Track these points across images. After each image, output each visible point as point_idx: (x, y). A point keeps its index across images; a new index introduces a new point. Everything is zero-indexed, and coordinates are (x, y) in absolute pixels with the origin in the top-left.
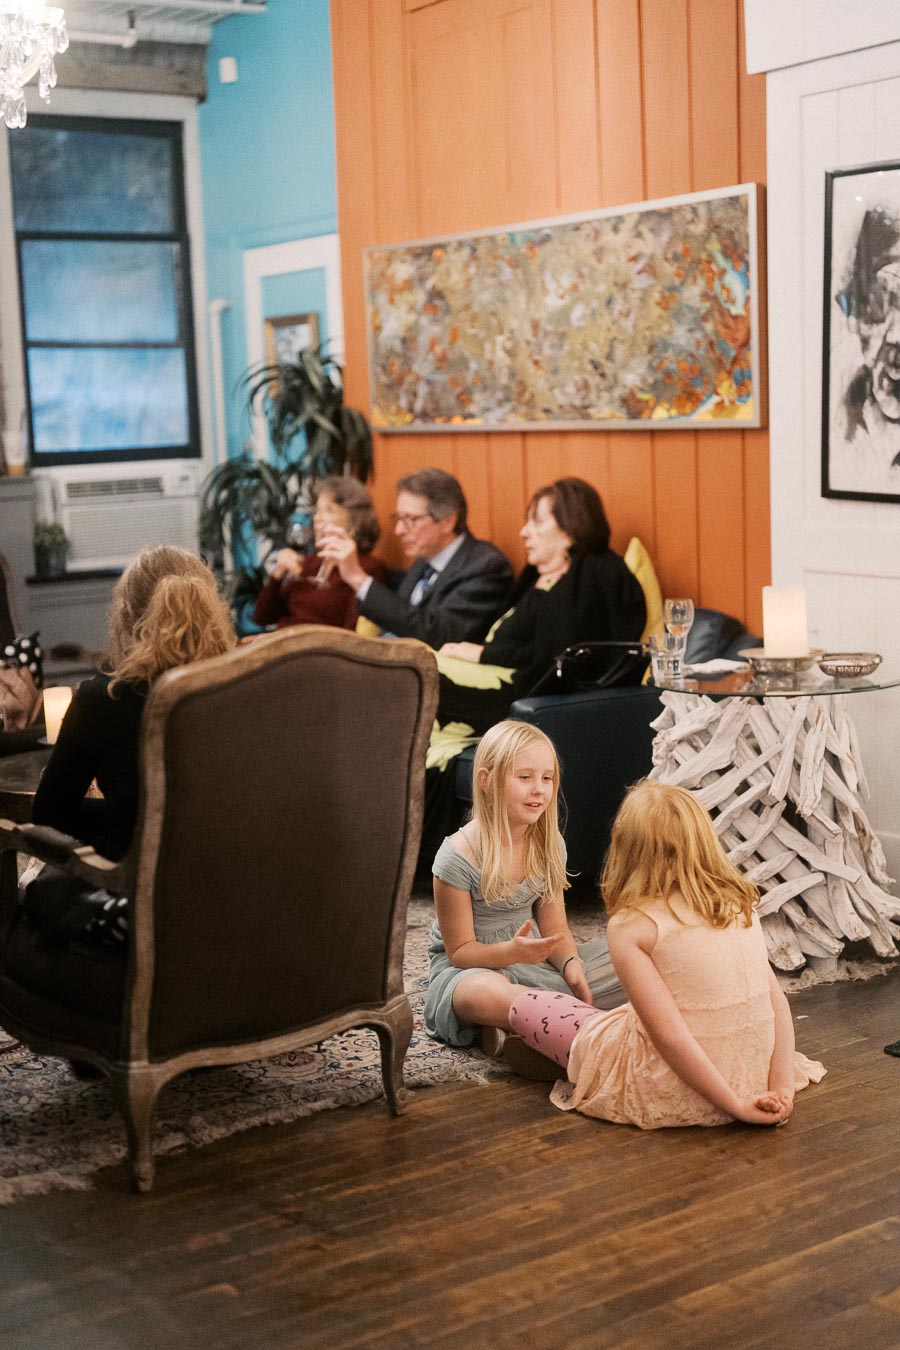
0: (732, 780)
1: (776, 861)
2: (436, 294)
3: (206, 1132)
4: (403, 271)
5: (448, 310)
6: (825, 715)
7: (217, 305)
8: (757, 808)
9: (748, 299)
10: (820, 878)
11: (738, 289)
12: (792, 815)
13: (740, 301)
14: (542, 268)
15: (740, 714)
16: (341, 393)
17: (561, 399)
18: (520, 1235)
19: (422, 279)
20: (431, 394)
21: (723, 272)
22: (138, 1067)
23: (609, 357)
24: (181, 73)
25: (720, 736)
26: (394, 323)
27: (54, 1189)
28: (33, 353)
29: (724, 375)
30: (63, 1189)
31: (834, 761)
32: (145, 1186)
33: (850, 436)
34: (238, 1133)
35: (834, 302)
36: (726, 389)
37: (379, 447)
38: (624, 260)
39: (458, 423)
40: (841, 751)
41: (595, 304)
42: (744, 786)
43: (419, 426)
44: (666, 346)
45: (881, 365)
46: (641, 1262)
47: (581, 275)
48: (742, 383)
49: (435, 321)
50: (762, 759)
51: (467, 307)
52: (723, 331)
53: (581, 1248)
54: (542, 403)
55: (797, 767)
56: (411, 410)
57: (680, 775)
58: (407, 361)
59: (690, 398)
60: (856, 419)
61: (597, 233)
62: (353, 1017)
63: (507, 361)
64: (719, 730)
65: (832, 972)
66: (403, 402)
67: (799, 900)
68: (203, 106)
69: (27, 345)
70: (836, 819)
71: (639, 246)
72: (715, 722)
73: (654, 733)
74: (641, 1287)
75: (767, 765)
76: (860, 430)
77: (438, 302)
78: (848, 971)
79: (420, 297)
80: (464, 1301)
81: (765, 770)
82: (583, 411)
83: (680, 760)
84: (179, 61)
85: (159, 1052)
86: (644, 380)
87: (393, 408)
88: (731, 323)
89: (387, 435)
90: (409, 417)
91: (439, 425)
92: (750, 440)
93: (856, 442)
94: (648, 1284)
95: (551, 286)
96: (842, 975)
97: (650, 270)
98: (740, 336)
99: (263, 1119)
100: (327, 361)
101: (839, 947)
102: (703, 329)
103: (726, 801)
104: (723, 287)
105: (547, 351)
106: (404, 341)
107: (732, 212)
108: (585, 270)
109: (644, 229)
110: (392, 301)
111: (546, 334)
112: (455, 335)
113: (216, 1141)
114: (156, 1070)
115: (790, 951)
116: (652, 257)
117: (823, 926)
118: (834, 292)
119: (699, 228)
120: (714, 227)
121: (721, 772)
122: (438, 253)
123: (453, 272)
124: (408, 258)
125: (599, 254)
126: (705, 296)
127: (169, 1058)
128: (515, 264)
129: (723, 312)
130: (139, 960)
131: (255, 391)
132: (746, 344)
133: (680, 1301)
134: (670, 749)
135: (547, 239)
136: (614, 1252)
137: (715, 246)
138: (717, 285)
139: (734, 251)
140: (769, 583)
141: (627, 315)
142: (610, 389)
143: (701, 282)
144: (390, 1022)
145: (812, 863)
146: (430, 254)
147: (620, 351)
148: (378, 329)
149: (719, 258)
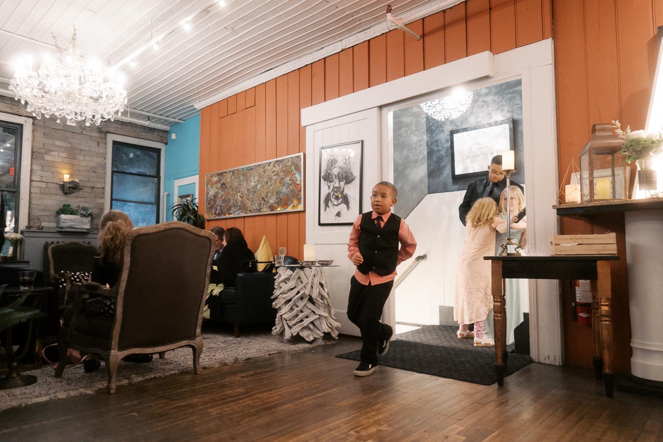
0: (295, 291)
1: (306, 312)
2: (223, 184)
3: (136, 379)
4: (215, 179)
5: (226, 187)
6: (319, 273)
7: (166, 193)
8: (302, 298)
9: (301, 180)
10: (318, 316)
11: (299, 178)
12: (311, 300)
13: (299, 180)
14: (250, 176)
15: (298, 273)
16: (197, 211)
17: (254, 208)
18: (231, 397)
19: (220, 181)
20: (221, 209)
21: (295, 174)
22: (114, 352)
23: (266, 196)
24: (161, 137)
25: (292, 279)
26: (212, 193)
27: (81, 395)
28: (114, 202)
29: (295, 198)
30: (84, 394)
31: (321, 285)
32: (112, 391)
33: (325, 210)
34: (146, 380)
35: (322, 178)
36: (295, 202)
37: (206, 223)
38: (271, 172)
39: (227, 216)
40: (323, 283)
41: (263, 183)
42: (299, 292)
43: (217, 217)
44: (281, 192)
45: (333, 192)
46: (266, 401)
47: (260, 177)
48: (299, 200)
49: (223, 191)
50: (303, 285)
51: (231, 187)
52: (294, 188)
53: (250, 398)
54: (249, 209)
55: (312, 287)
56: (215, 214)
57: (282, 290)
58: (215, 201)
59: (286, 205)
60: (327, 205)
61: (264, 167)
62: (185, 342)
63: (241, 199)
64: (292, 277)
65: (320, 342)
66: (213, 212)
67: (312, 323)
68: (167, 146)
69: (112, 199)
70: (322, 300)
71: (275, 169)
72: (291, 276)
73: (275, 280)
74: (266, 406)
75: (304, 286)
76: (328, 208)
77: (224, 186)
78: (325, 342)
79: (219, 185)
80: (212, 412)
81: (304, 288)
82: (259, 210)
83: (282, 286)
84: (161, 134)
85: (121, 348)
86: (275, 201)
87: (211, 213)
88: (297, 185)
89: (208, 220)
90: (215, 215)
91: (223, 217)
92: (301, 214)
93: (327, 211)
94: (269, 405)
95: (252, 180)
96: (324, 343)
97: (277, 175)
98: (299, 189)
99: (155, 375)
100: (194, 204)
101: (323, 335)
102: (290, 188)
103: (294, 297)
104: (295, 177)
105: (251, 196)
106: (214, 196)
107: (297, 159)
108: (261, 176)
109: (276, 165)
110: (212, 187)
111: (251, 192)
112: (228, 194)
113: (139, 382)
114: (120, 353)
115: (310, 336)
116: (278, 171)
117: (319, 330)
118: (322, 176)
119: (289, 164)
120: (293, 163)
121: (292, 289)
122: (224, 174)
123: (228, 178)
124: (217, 176)
125: (265, 172)
126: (290, 180)
127: (124, 350)
128: (244, 175)
129: (295, 183)
130: (117, 316)
131: (175, 210)
132: (300, 190)
133: (278, 408)
134: (279, 284)
135: (252, 169)
136: (259, 399)
137: (293, 168)
138: (293, 177)
139: (298, 169)
140: (305, 244)
141: (271, 186)
142: (266, 204)
143: (290, 176)
144: (196, 345)
145: (316, 312)
146: (222, 174)
147: (269, 195)
148: (208, 194)
149: (294, 170)
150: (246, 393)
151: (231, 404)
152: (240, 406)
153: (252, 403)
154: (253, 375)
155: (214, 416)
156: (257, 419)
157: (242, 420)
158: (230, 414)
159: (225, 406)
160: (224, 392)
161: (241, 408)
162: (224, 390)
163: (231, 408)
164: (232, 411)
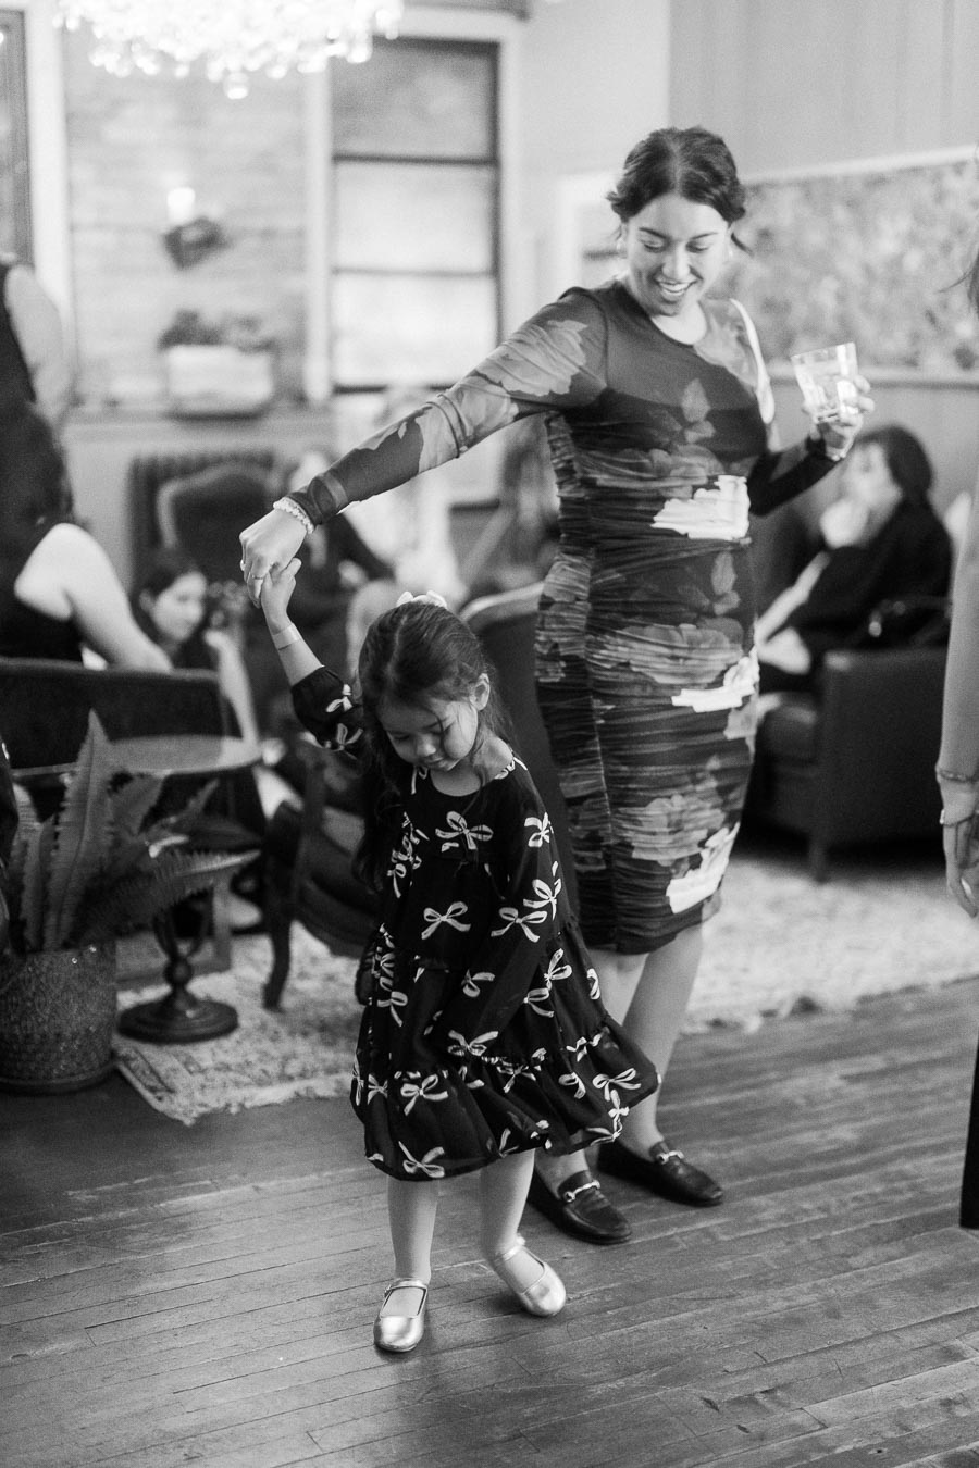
7: (528, 235)
14: (878, 210)
17: (889, 348)
23: (945, 306)
28: (338, 279)
38: (965, 204)
41: (932, 250)
61: (939, 176)
63: (836, 305)
68: (522, 23)
82: (912, 362)
95: (887, 230)
105: (880, 297)
108: (924, 214)
111: (879, 278)
125: (940, 197)
135: (886, 180)
142: (943, 339)
150: (861, 1148)
151: (818, 1187)
152: (847, 1197)
153: (885, 1193)
154: (882, 1074)
155: (770, 1226)
156: (903, 1255)
157: (856, 1254)
158: (816, 1222)
159: (801, 1190)
160: (788, 1133)
161: (853, 1205)
162: (793, 1126)
163: (820, 1203)
164: (823, 1216)
